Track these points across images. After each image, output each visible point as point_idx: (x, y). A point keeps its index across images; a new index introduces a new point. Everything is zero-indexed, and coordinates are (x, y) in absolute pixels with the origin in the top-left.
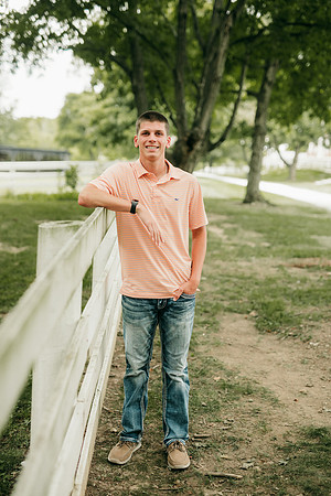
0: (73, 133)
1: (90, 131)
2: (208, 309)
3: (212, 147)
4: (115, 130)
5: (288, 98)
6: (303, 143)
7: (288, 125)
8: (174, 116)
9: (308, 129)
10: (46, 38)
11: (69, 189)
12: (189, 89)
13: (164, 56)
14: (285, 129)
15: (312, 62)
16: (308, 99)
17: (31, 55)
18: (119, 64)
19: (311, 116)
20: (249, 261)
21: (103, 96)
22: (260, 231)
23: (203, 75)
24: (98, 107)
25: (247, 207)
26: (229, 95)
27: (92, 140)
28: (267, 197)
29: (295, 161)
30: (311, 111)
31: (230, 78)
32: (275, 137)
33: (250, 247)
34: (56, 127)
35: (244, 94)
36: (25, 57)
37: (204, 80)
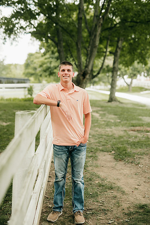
0: (31, 71)
1: (39, 70)
2: (93, 150)
3: (94, 77)
4: (50, 70)
5: (128, 55)
6: (135, 75)
7: (128, 67)
8: (77, 63)
9: (137, 69)
10: (19, 28)
11: (29, 96)
12: (83, 51)
13: (72, 36)
14: (127, 69)
15: (138, 39)
16: (137, 55)
17: (12, 36)
18: (52, 40)
19: (138, 63)
20: (111, 128)
21: (45, 54)
22: (116, 115)
23: (89, 45)
24: (42, 59)
25: (110, 104)
26: (101, 54)
27: (39, 74)
28: (119, 99)
29: (131, 83)
30: (138, 61)
31: (102, 46)
32: (122, 72)
33: (111, 122)
34: (23, 68)
35: (108, 53)
36: (9, 37)
37: (90, 47)
